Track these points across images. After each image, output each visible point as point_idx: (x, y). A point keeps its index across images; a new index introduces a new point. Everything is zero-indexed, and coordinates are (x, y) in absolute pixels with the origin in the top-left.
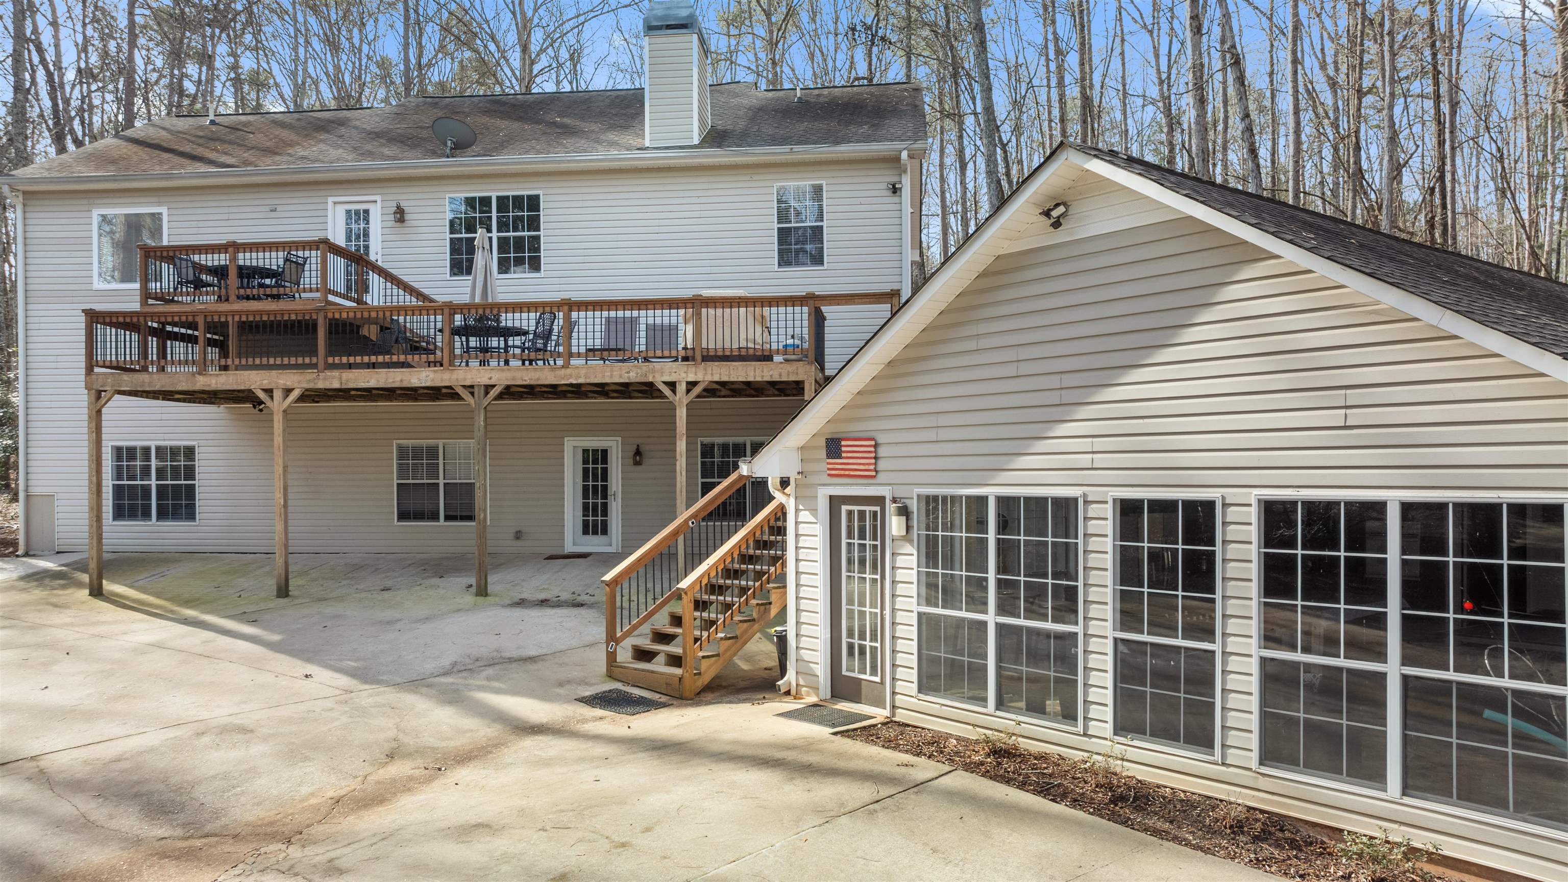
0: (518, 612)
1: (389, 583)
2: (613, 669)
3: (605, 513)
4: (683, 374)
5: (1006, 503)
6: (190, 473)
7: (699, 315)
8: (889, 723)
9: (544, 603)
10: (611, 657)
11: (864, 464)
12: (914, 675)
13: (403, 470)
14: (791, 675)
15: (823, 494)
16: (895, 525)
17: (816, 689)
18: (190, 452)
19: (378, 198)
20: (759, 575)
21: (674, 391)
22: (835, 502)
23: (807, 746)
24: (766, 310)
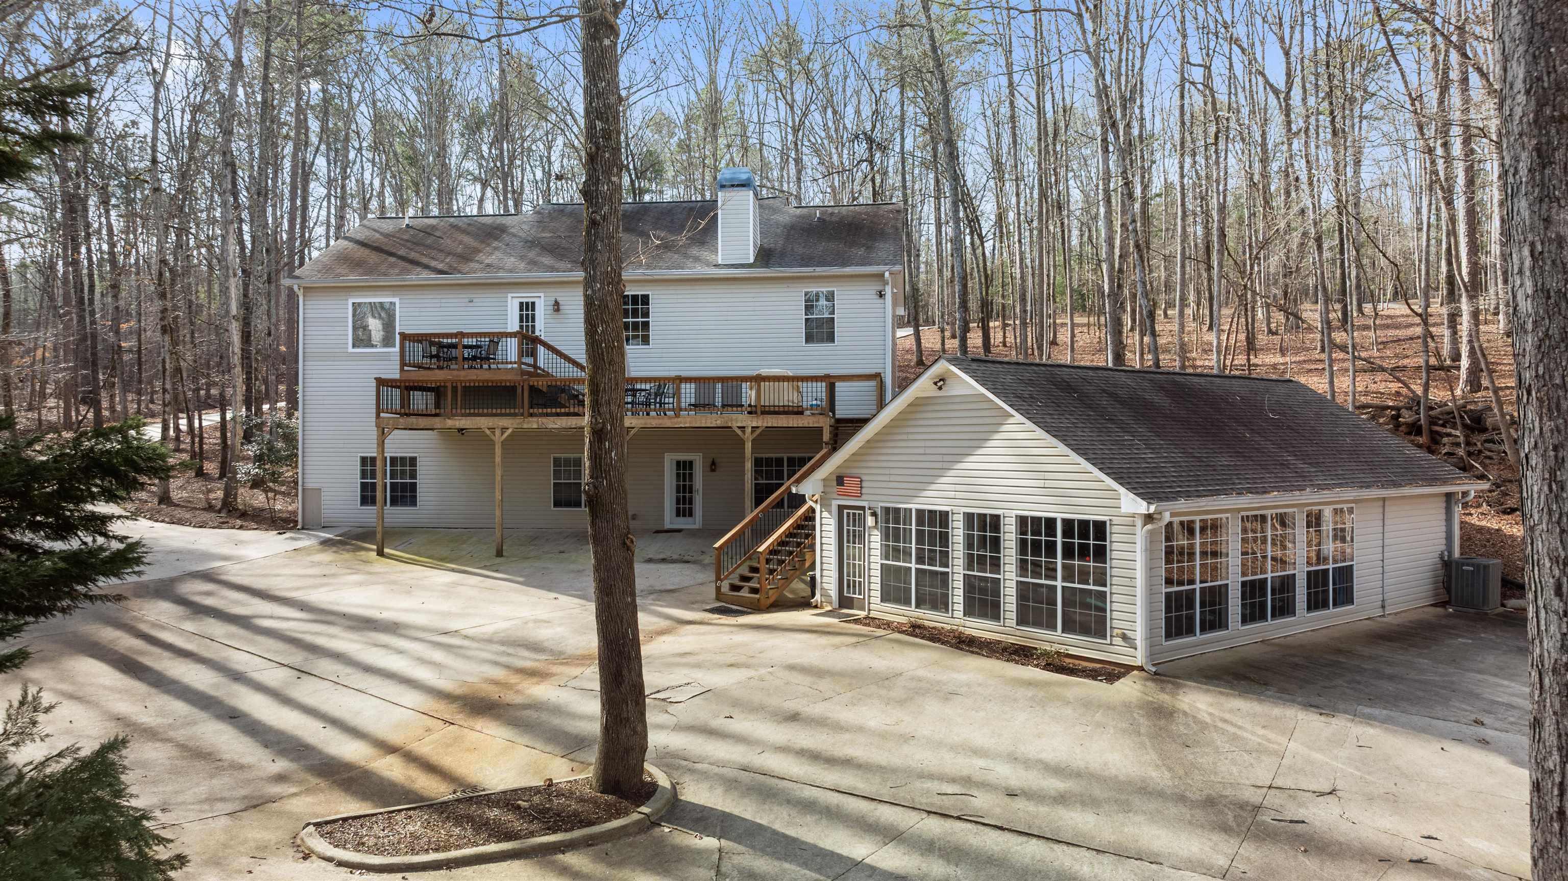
0: (652, 566)
1: (562, 549)
2: (719, 596)
3: (691, 503)
4: (750, 422)
5: (920, 513)
6: (413, 475)
7: (759, 386)
8: (866, 618)
9: (664, 560)
10: (718, 589)
11: (855, 490)
12: (879, 594)
13: (557, 474)
14: (818, 597)
15: (835, 503)
16: (870, 521)
17: (831, 603)
18: (413, 461)
19: (542, 295)
20: (799, 544)
21: (744, 432)
22: (841, 508)
23: (828, 625)
24: (800, 384)
